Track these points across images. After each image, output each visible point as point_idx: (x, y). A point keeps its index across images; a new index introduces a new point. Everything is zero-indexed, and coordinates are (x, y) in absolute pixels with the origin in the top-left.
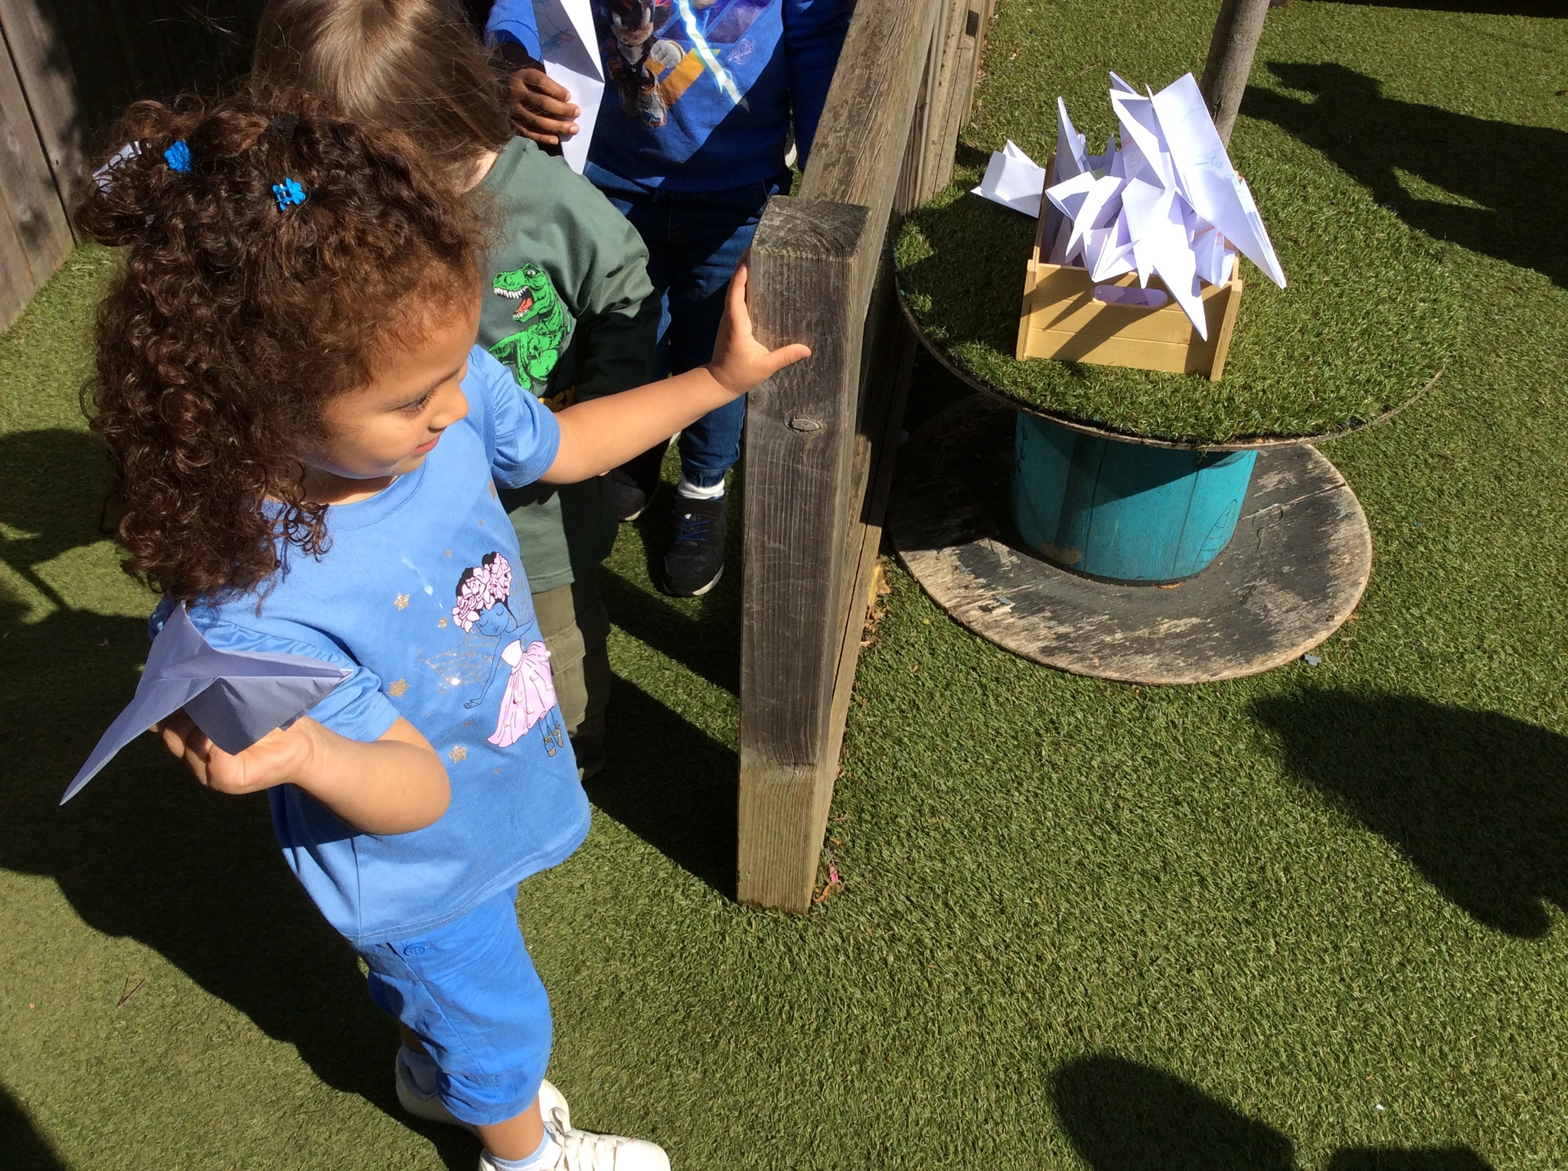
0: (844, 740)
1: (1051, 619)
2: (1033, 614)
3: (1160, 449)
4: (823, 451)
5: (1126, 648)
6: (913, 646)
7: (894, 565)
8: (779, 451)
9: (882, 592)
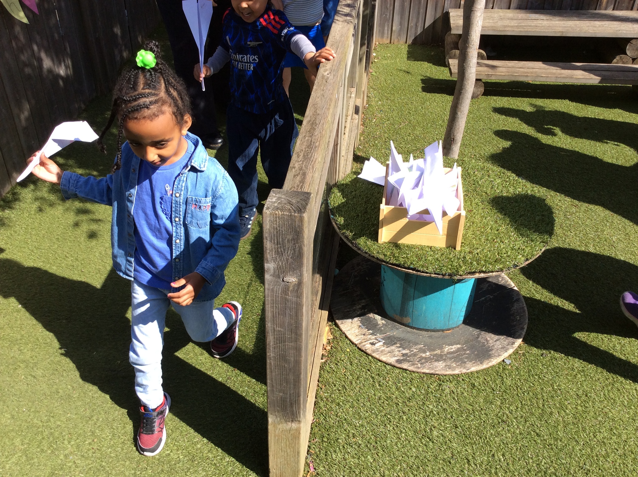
0: (315, 405)
1: (400, 347)
2: (392, 345)
3: (438, 279)
4: (297, 291)
5: (431, 359)
6: (343, 361)
7: (334, 326)
8: (279, 291)
9: (329, 338)
